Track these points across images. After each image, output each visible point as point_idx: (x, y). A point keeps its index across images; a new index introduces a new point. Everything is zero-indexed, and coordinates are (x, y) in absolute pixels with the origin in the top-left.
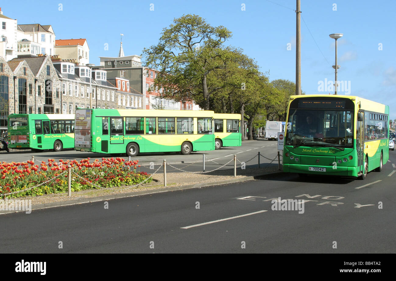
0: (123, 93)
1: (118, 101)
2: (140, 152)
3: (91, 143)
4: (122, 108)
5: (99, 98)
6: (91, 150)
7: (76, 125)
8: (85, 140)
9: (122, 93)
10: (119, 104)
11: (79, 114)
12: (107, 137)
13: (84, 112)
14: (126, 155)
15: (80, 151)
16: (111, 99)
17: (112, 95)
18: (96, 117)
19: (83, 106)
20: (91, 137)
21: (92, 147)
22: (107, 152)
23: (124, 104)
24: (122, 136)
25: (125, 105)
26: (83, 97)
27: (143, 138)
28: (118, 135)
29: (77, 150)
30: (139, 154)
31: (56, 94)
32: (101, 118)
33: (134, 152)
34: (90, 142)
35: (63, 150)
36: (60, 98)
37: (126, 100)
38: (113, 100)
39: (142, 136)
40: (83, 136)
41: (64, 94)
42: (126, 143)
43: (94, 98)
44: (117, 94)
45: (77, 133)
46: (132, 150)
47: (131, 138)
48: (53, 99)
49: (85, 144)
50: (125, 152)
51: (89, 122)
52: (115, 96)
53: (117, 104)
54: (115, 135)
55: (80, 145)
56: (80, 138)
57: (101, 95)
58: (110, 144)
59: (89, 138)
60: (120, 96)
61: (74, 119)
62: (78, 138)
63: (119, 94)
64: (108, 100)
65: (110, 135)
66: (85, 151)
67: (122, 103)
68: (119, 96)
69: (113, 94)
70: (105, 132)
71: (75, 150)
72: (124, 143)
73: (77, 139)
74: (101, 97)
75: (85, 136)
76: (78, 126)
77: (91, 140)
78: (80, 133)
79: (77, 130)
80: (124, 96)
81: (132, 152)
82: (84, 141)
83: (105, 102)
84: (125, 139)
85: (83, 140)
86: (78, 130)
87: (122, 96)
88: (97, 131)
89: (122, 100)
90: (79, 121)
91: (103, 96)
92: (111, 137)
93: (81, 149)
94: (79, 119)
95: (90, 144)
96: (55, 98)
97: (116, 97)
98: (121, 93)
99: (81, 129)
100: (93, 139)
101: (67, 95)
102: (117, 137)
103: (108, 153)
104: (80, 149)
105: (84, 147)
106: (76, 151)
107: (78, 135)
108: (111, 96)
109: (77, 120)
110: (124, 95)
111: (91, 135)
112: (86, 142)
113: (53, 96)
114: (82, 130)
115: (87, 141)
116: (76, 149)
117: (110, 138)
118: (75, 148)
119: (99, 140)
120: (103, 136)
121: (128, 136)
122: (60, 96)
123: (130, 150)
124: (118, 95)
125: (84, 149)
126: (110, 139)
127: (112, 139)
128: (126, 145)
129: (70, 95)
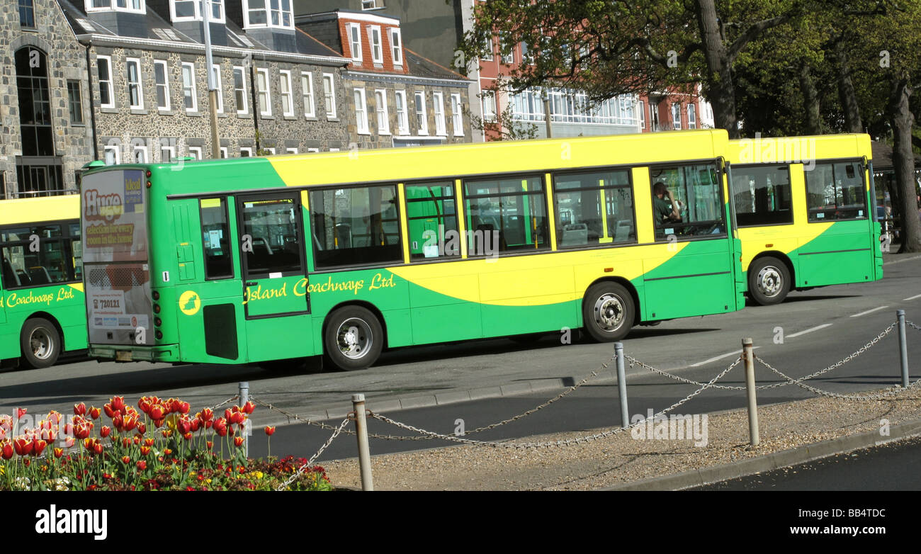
0: (373, 78)
1: (354, 116)
2: (391, 344)
3: (158, 321)
4: (375, 147)
5: (266, 112)
6: (159, 353)
7: (88, 246)
8: (128, 311)
9: (369, 82)
10: (363, 128)
11: (94, 194)
12: (226, 291)
13: (116, 184)
14: (328, 362)
15: (115, 359)
16: (321, 109)
17: (327, 90)
18: (169, 198)
19: (196, 152)
20: (156, 295)
21: (164, 341)
22: (235, 356)
23: (384, 129)
24: (301, 281)
25: (388, 133)
26: (194, 110)
27: (397, 279)
28: (278, 275)
29: (100, 360)
30: (387, 356)
31: (67, 108)
32: (196, 200)
33: (363, 347)
34: (150, 320)
35: (64, 357)
36: (88, 123)
37: (393, 111)
38: (333, 115)
39: (396, 270)
40: (121, 292)
41: (103, 106)
42: (321, 310)
43: (246, 111)
44: (347, 85)
45: (95, 279)
46: (351, 338)
47: (343, 287)
48: (58, 131)
49: (131, 327)
50: (319, 351)
51: (141, 225)
52: (338, 95)
53: (350, 127)
54: (265, 274)
55: (110, 335)
56: (107, 304)
57: (277, 93)
58: (248, 317)
59: (146, 298)
60: (363, 91)
61: (77, 216)
62: (100, 305)
63: (355, 83)
64: (307, 115)
65: (244, 278)
66: (137, 361)
67: (373, 125)
68: (356, 96)
69: (330, 88)
70: (217, 266)
71: (92, 359)
72: (309, 311)
73: (96, 307)
74: (277, 105)
75: (128, 292)
76: (97, 249)
77: (157, 308)
78: (106, 279)
79: (93, 267)
80: (384, 92)
81: (352, 347)
82: (125, 316)
83: (293, 126)
84: (313, 289)
85: (122, 308)
86: (99, 267)
87: (370, 95)
88: (182, 265)
89: (371, 109)
90: (97, 223)
91: (284, 98)
92: (246, 285)
93: (116, 351)
94: (98, 217)
95: (154, 326)
96: (64, 123)
97: (345, 100)
98: (364, 79)
99: (110, 259)
100: (166, 301)
101: (118, 105)
102: (277, 284)
103: (241, 360)
104: (109, 353)
105: (128, 340)
106: (96, 361)
107: (96, 291)
108: (320, 96)
109: (88, 218)
110: (382, 86)
111: (153, 287)
112: (135, 320)
113: (56, 120)
114: (113, 267)
115: (138, 313)
116: (98, 353)
117: (245, 290)
118: (93, 349)
119: (190, 305)
120: (208, 283)
121: (330, 277)
122: (86, 113)
123: (341, 339)
124: (351, 92)
125: (130, 351)
126: (245, 299)
127: (255, 294)
128: (323, 319)
129: (132, 107)
